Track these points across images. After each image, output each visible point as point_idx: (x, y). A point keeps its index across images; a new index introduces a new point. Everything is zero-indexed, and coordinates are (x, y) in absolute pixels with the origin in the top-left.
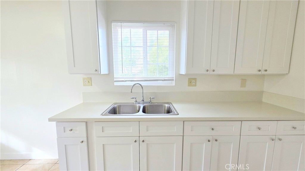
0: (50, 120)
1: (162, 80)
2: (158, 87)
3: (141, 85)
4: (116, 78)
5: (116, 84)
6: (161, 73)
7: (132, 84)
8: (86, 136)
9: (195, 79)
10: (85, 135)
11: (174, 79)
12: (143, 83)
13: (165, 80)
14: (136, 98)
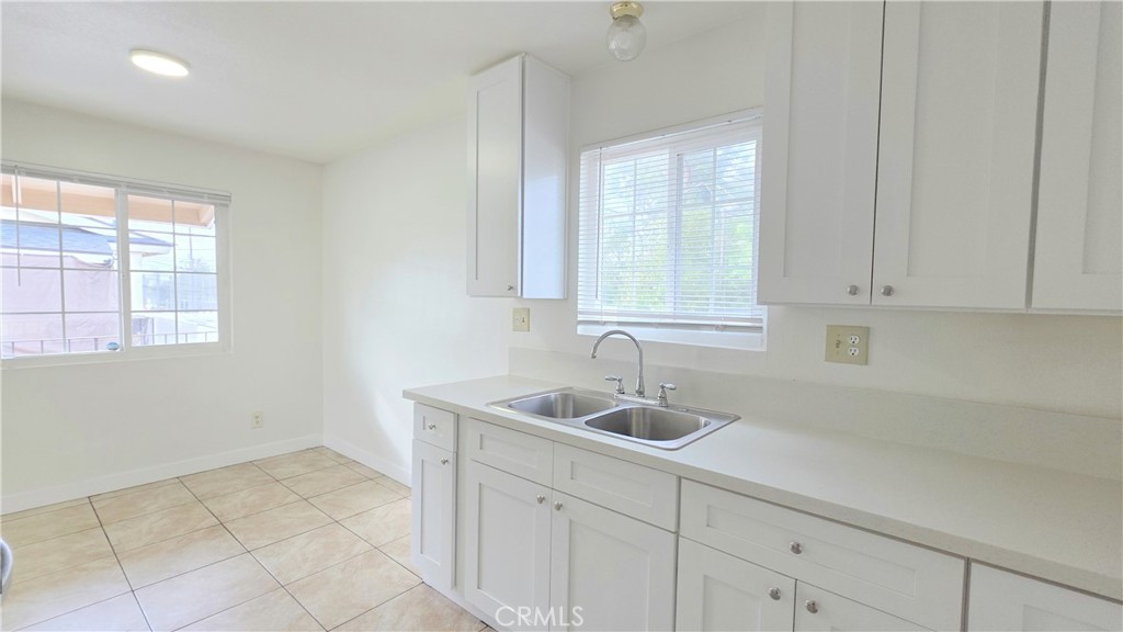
0: (407, 395)
1: (717, 327)
2: (703, 353)
3: (634, 340)
4: (582, 313)
5: (581, 330)
6: (697, 299)
7: (600, 331)
8: (452, 450)
9: (866, 332)
10: (451, 446)
11: (764, 325)
12: (639, 334)
13: (725, 327)
14: (620, 381)
